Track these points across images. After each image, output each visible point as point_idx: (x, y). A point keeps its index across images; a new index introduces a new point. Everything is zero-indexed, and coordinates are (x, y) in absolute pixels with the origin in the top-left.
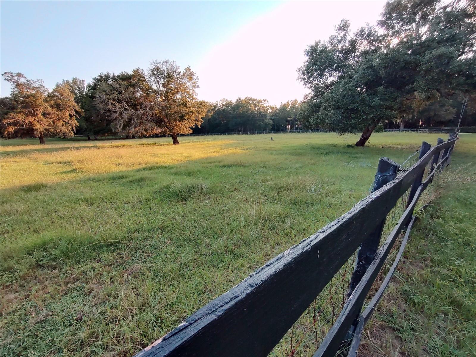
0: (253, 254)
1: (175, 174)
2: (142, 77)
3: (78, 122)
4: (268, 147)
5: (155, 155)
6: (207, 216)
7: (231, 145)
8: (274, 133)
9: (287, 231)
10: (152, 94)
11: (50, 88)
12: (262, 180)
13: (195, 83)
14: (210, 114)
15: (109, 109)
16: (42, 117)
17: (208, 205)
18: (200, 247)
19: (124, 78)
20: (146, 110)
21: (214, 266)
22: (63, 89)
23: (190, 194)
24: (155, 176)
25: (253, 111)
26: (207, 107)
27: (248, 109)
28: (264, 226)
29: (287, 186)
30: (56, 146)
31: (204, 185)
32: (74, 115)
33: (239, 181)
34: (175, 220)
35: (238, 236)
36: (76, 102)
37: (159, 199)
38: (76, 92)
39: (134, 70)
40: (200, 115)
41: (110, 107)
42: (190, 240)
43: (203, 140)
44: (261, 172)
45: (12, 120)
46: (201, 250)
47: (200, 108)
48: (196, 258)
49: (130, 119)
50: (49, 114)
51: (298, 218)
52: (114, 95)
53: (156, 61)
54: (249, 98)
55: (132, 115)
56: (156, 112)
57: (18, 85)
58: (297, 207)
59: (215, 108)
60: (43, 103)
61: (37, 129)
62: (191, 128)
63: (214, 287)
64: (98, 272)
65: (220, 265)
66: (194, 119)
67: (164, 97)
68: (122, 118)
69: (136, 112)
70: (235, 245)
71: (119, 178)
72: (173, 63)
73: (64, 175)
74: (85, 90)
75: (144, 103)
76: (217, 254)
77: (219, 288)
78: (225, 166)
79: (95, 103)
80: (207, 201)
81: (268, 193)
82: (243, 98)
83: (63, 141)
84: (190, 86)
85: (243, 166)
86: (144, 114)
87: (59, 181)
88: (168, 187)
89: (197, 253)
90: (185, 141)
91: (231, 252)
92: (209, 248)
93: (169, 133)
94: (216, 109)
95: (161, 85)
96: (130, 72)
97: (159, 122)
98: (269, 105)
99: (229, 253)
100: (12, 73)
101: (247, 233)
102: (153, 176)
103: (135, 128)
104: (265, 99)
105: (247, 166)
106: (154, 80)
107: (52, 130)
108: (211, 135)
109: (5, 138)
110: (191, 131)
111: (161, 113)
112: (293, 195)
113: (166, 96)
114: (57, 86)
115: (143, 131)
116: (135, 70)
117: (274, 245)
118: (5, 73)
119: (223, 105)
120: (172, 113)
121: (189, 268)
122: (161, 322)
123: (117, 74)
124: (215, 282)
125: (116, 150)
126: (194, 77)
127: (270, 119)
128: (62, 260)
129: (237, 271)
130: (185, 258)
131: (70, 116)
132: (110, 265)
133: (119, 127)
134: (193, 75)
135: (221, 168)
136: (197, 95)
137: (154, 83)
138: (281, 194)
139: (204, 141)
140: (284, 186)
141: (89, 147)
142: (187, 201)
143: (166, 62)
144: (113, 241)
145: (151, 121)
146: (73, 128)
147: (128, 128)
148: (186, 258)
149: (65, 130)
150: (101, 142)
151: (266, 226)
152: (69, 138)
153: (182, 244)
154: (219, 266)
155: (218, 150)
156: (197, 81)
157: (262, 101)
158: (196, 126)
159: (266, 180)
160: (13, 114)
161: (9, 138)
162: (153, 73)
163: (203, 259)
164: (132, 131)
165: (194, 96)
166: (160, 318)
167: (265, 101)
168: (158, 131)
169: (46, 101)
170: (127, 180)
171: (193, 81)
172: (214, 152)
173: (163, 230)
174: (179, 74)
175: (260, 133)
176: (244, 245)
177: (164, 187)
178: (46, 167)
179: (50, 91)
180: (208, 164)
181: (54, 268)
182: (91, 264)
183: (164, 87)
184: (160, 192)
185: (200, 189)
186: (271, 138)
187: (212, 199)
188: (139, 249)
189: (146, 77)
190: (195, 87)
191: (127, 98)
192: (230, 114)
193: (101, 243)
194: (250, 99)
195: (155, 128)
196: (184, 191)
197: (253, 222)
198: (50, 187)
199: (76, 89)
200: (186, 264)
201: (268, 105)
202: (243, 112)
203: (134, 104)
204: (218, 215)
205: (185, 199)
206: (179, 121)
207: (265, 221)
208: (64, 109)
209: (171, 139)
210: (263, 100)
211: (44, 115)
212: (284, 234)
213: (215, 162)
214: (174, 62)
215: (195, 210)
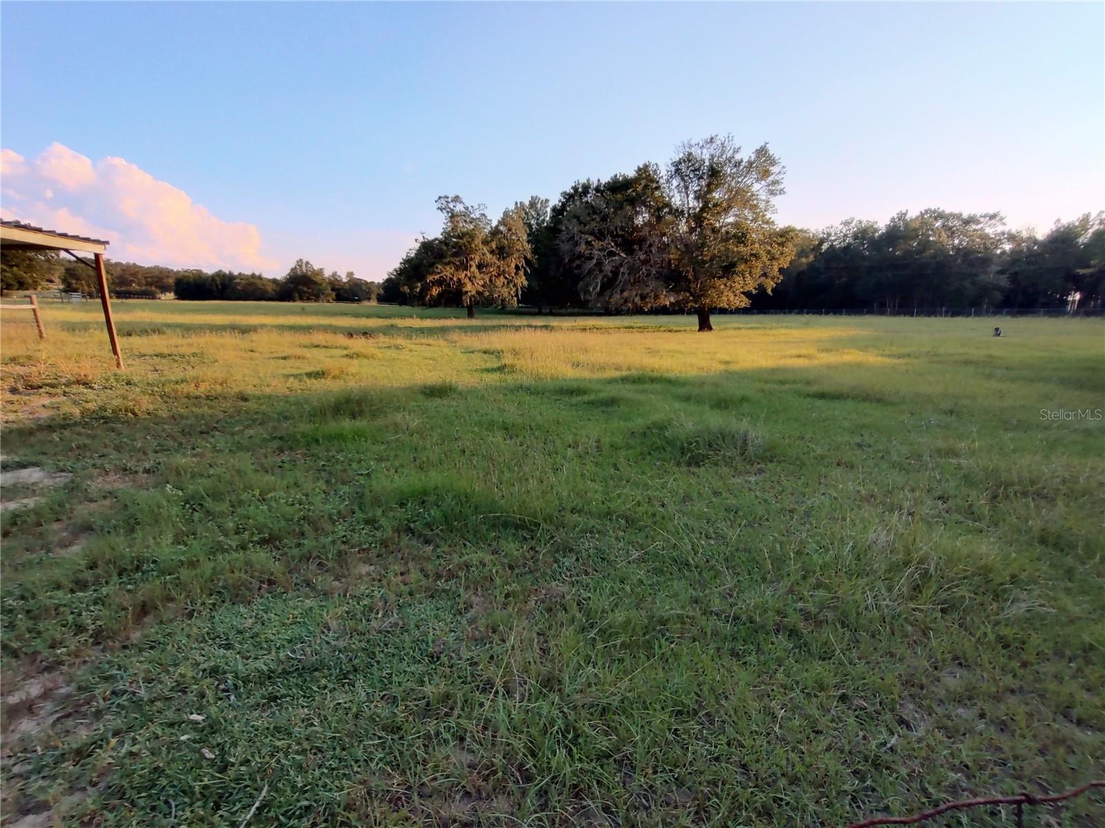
0: (864, 661)
1: (687, 399)
2: (652, 181)
3: (526, 279)
4: (977, 353)
5: (652, 352)
6: (745, 517)
7: (853, 343)
8: (1008, 313)
9: (1006, 631)
10: (668, 217)
11: (495, 217)
12: (939, 451)
13: (775, 183)
14: (804, 260)
15: (580, 252)
16: (477, 271)
17: (753, 488)
18: (707, 592)
19: (618, 187)
20: (651, 252)
21: (734, 654)
22: (513, 218)
23: (712, 453)
24: (642, 397)
25: (942, 251)
26: (798, 241)
27: (925, 244)
28: (917, 588)
29: (1033, 483)
30: (488, 323)
31: (752, 434)
32: (522, 266)
33: (858, 439)
34: (663, 506)
35: (821, 593)
36: (529, 242)
37: (638, 450)
38: (532, 222)
39: (639, 167)
40: (775, 263)
41: (582, 248)
42: (686, 565)
43: (774, 325)
44: (938, 426)
45: (437, 277)
46: (708, 599)
47: (779, 244)
48: (690, 614)
49: (615, 273)
50: (486, 266)
51: (1068, 602)
52: (593, 224)
53: (689, 141)
54: (934, 212)
55: (621, 265)
56: (672, 256)
57: (453, 216)
58: (1069, 561)
59: (822, 242)
60: (481, 246)
61: (467, 292)
62: (748, 294)
63: (722, 712)
64: (489, 573)
65: (752, 659)
66: (758, 271)
67: (694, 221)
68: (601, 271)
69: (629, 259)
70: (807, 616)
71: (571, 392)
72: (726, 142)
73: (485, 375)
74: (548, 219)
75: (649, 238)
76: (748, 625)
77: (735, 719)
78: (822, 396)
79: (558, 242)
80: (752, 479)
81: (952, 492)
82: (913, 214)
83: (500, 314)
84: (761, 191)
85: (879, 401)
86: (646, 262)
87: (476, 385)
88: (662, 427)
89: (696, 602)
90: (727, 326)
91: (793, 633)
92: (731, 600)
93: (692, 304)
94: (825, 247)
95: (692, 196)
96: (631, 173)
97: (673, 278)
98: (1006, 229)
99: (784, 633)
100: (447, 197)
101: (853, 594)
102: (637, 396)
103: (622, 291)
104: (991, 212)
105: (891, 404)
106: (679, 185)
107: (487, 294)
108: (798, 313)
109: (426, 305)
110: (744, 302)
111: (679, 260)
112: (1057, 516)
113: (698, 218)
114: (506, 214)
115: (637, 299)
116: (641, 166)
117: (944, 660)
118: (440, 198)
119: (846, 236)
120: (707, 258)
121: (668, 634)
122: (575, 741)
123: (606, 179)
124: (726, 698)
125: (579, 336)
126: (774, 169)
127: (1002, 272)
128: (441, 530)
129: (796, 694)
130: (665, 607)
131: (517, 268)
132: (511, 568)
133: (594, 289)
134: (773, 163)
135: (809, 400)
136: (775, 212)
137: (676, 191)
138: (1003, 506)
139: (776, 328)
140: (1020, 482)
141: (536, 327)
142: (699, 466)
143: (712, 140)
144: (529, 521)
145: (657, 278)
146: (517, 290)
147: (609, 292)
148: (667, 607)
149: (506, 295)
150: (558, 319)
151: (928, 592)
152: (509, 309)
153: (665, 569)
154: (748, 658)
155: (812, 351)
156: (781, 176)
157: (982, 220)
158: (761, 288)
159: (954, 453)
160: (440, 267)
161: (431, 306)
162: (678, 171)
163: (710, 624)
164: (616, 298)
165: (768, 215)
166: (574, 728)
167: (993, 217)
168: (668, 300)
169: (485, 242)
170: (586, 398)
171: (771, 178)
172: (799, 356)
173: (630, 521)
174: (739, 163)
175: (955, 314)
176: (839, 626)
177: (655, 425)
178: (464, 357)
179: (494, 224)
180: (776, 386)
181: (427, 542)
182: (480, 554)
183: (697, 198)
184: (644, 434)
185: (739, 443)
186: (997, 329)
187: (768, 475)
188: (571, 550)
189: (662, 181)
190: (772, 193)
191: (616, 229)
192: (864, 258)
193: (508, 517)
194: (939, 215)
195: (664, 293)
196: (697, 442)
197: (880, 566)
198: (460, 393)
199: (533, 217)
200: (663, 622)
201: (1000, 229)
202: (908, 253)
203: (630, 241)
204: (774, 521)
205: (696, 461)
206: (719, 278)
207: (926, 575)
208: (509, 256)
209: (695, 319)
210: (985, 216)
211: (480, 267)
212: (992, 637)
213: (795, 382)
214: (730, 138)
215: (716, 493)
